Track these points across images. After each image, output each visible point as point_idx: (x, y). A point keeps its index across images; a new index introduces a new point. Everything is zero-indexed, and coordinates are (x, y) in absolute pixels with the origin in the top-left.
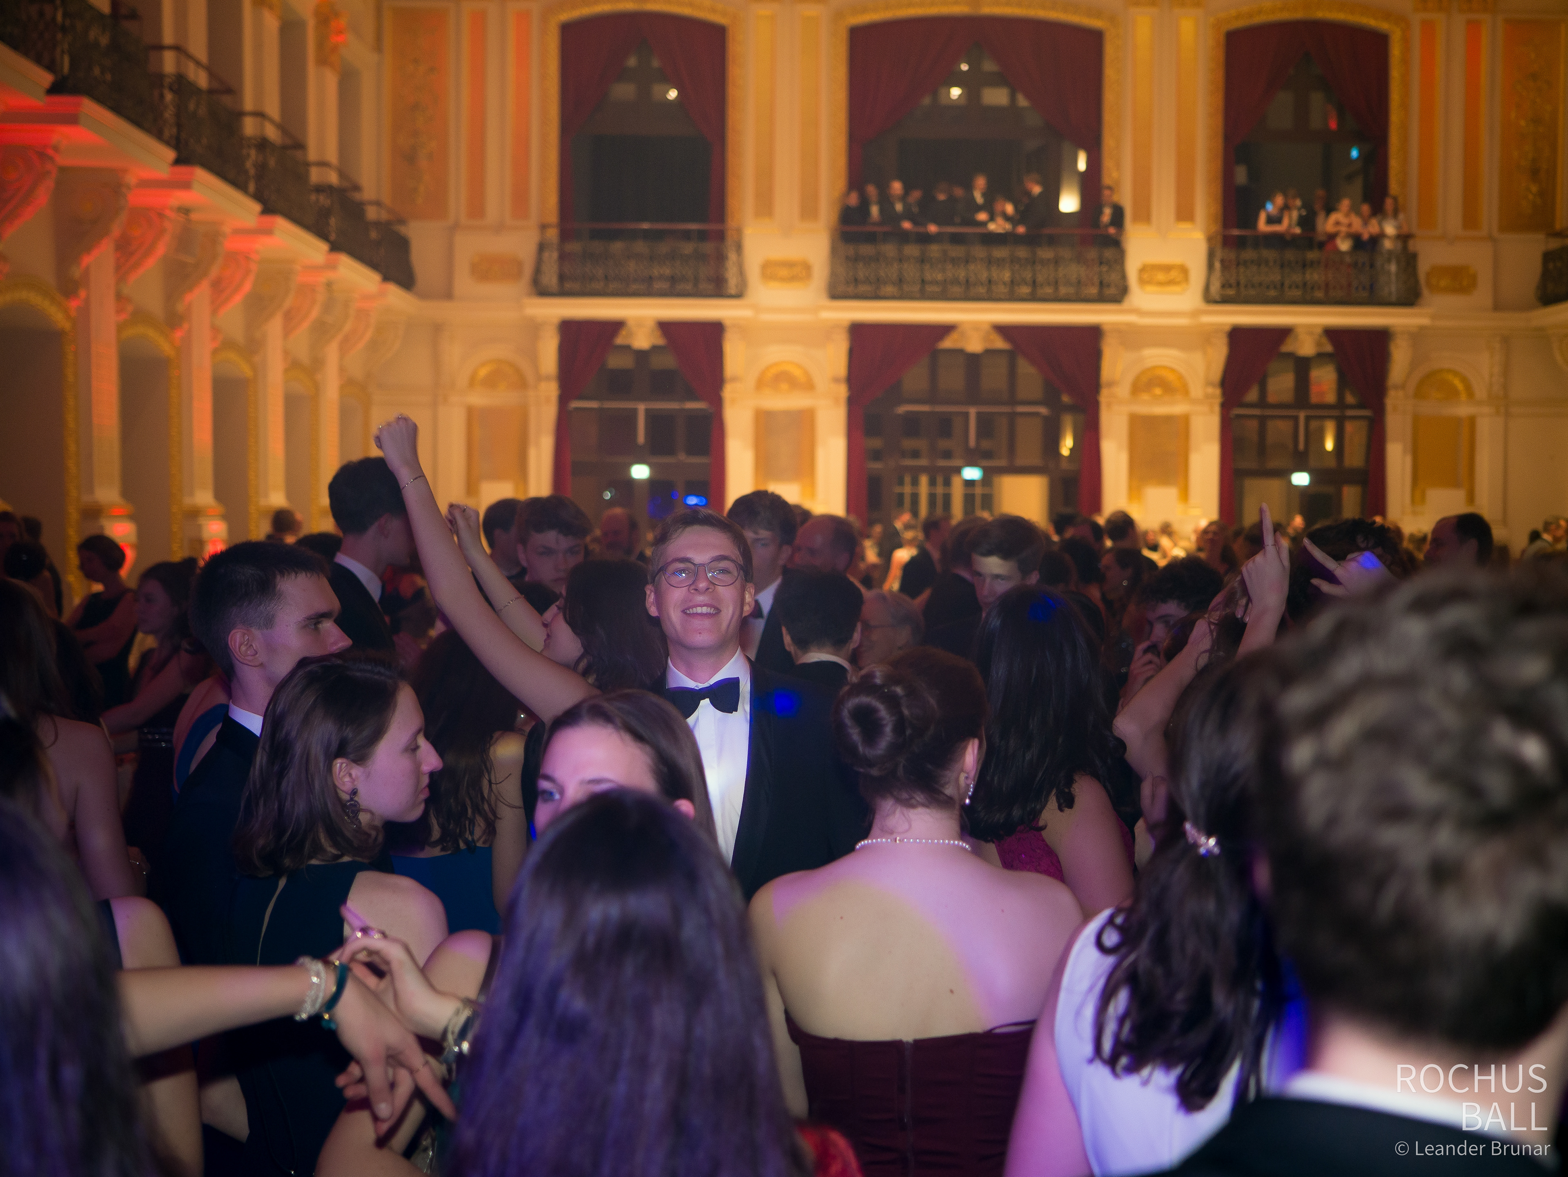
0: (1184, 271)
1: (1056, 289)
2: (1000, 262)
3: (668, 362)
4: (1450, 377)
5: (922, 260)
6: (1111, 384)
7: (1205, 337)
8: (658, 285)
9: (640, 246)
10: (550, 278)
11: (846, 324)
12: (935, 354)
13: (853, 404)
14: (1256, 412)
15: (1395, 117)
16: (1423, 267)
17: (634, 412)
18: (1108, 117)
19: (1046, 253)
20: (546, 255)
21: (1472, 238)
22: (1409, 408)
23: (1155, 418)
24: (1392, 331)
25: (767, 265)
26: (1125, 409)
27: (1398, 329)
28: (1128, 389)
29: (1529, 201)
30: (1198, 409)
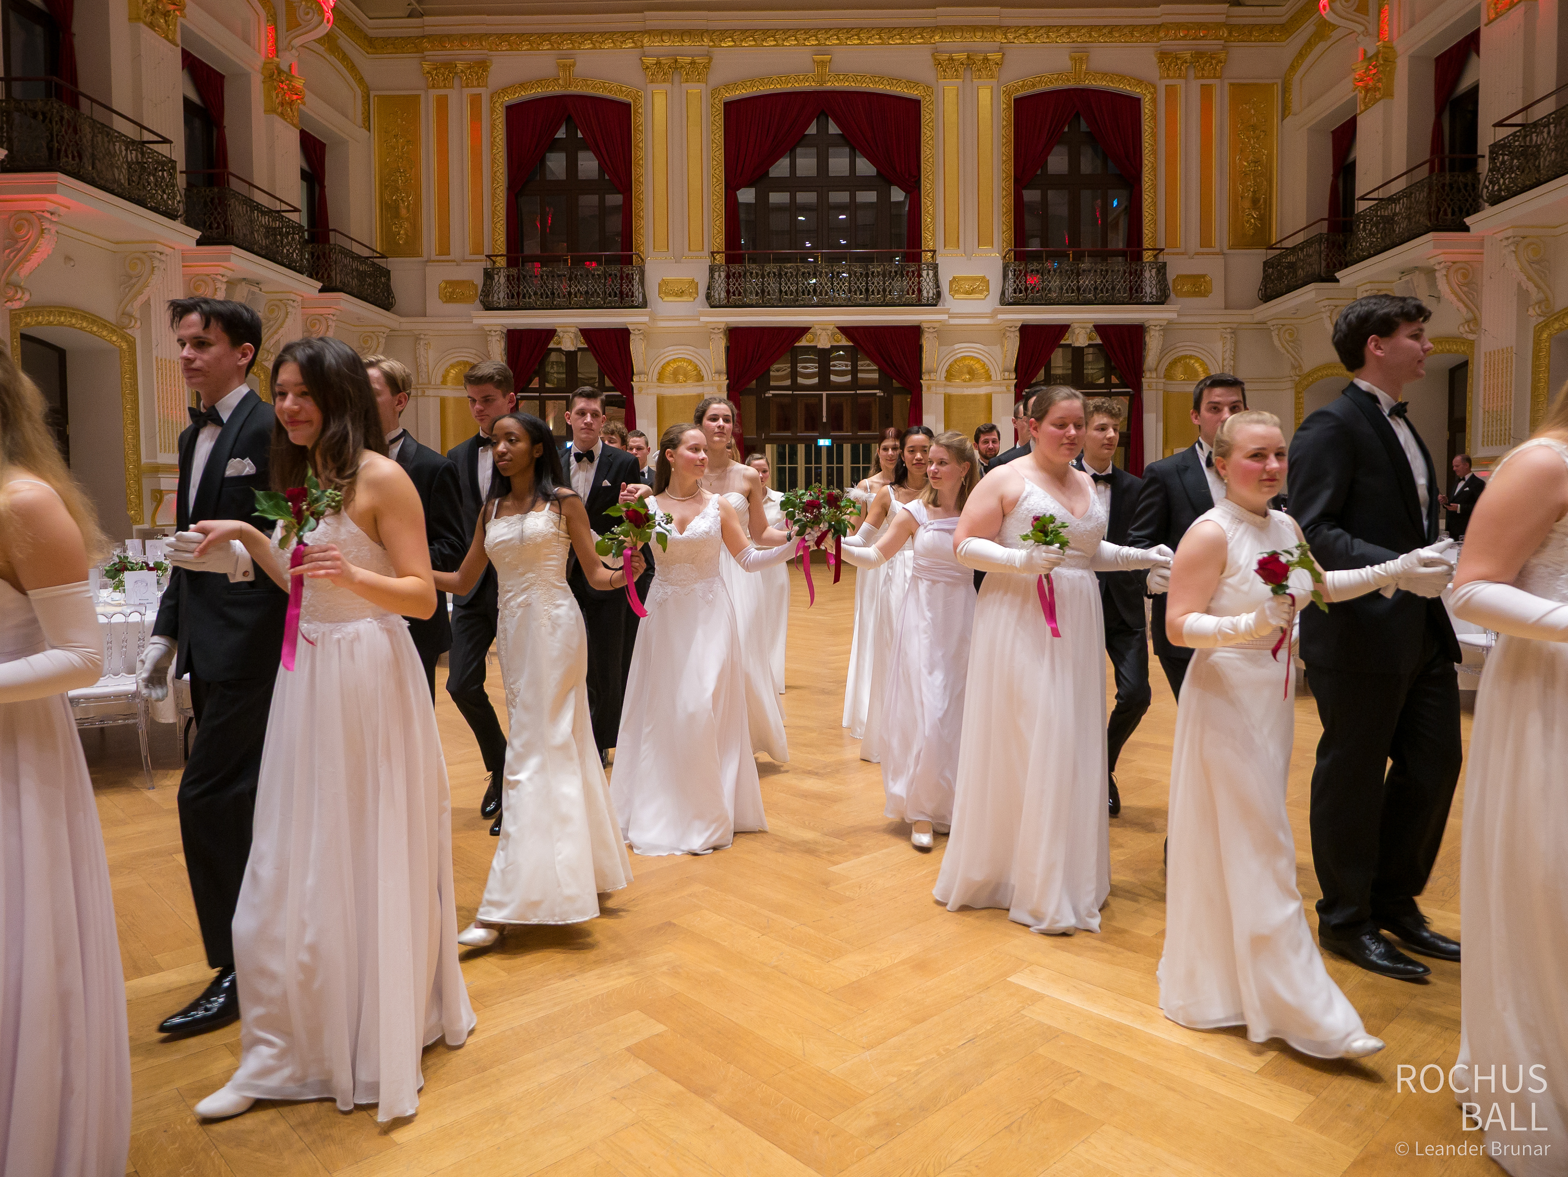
0: (984, 281)
1: (885, 296)
3: (591, 360)
4: (1192, 361)
6: (929, 372)
7: (1002, 331)
10: (498, 297)
11: (723, 326)
12: (795, 351)
16: (1171, 276)
18: (925, 167)
20: (495, 277)
21: (1208, 254)
22: (1161, 386)
23: (965, 397)
24: (1147, 325)
25: (663, 284)
26: (941, 390)
27: (1152, 323)
28: (944, 375)
29: (1251, 224)
30: (998, 389)
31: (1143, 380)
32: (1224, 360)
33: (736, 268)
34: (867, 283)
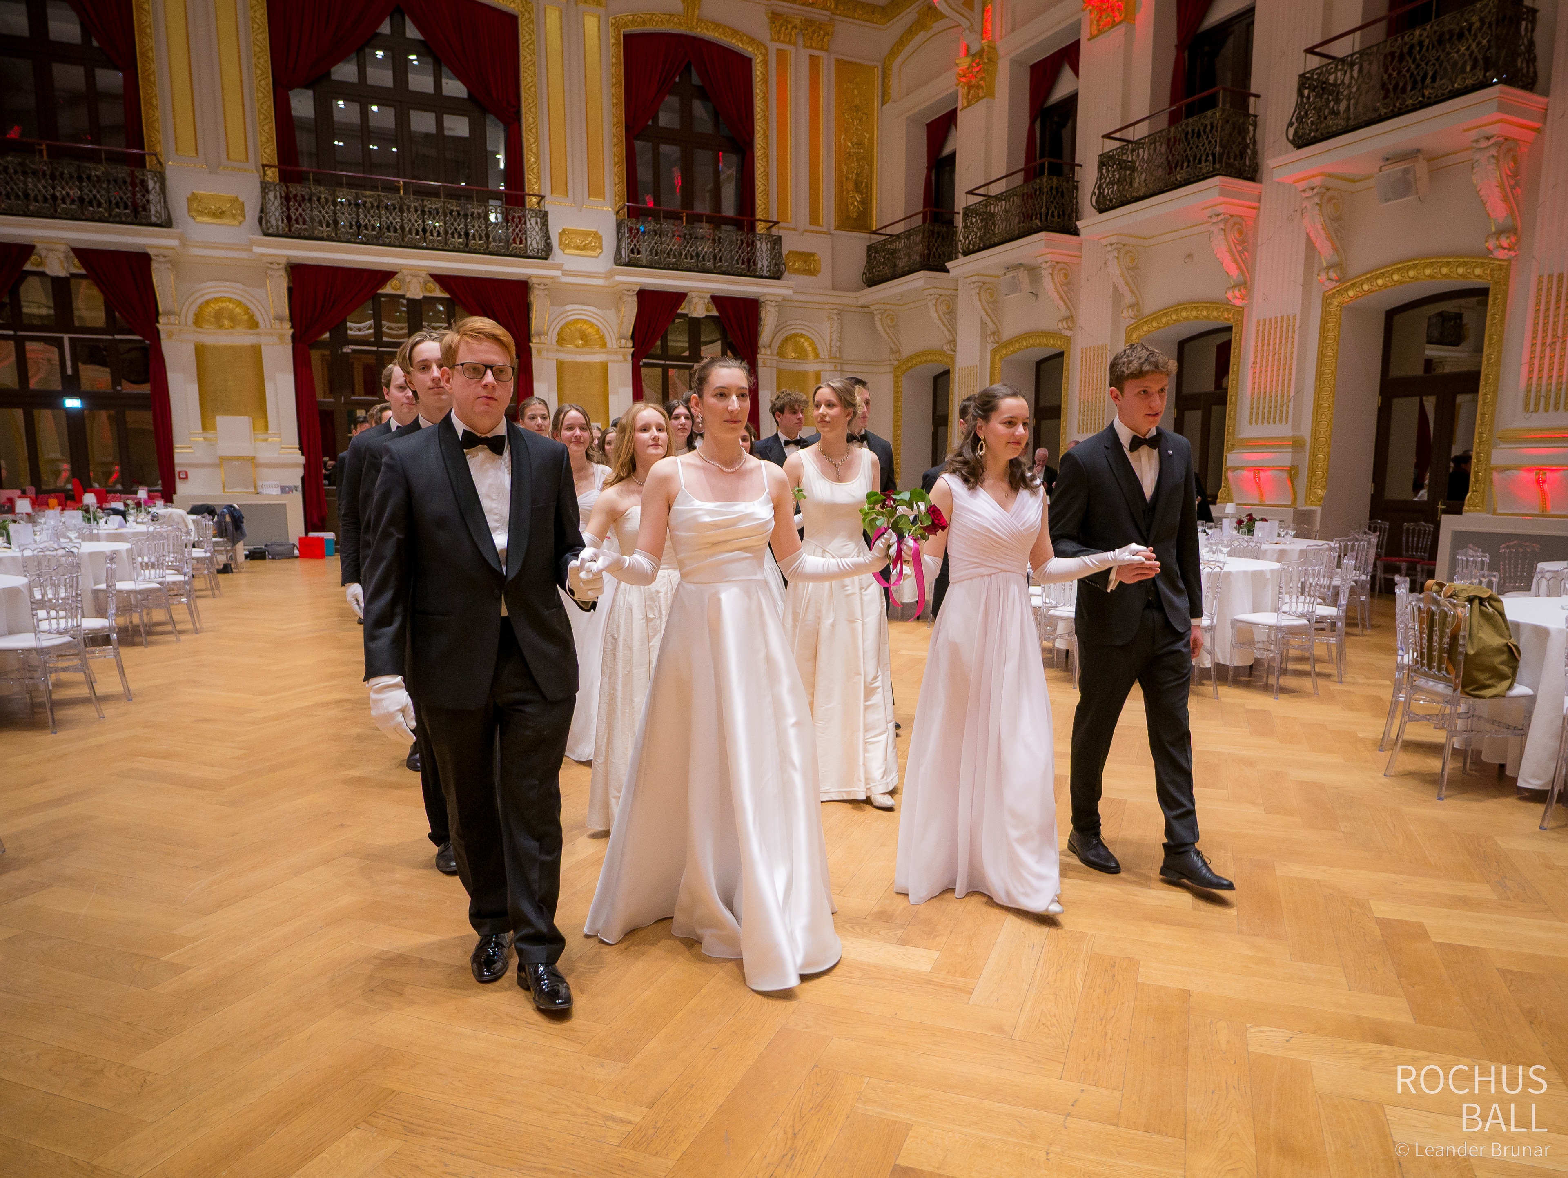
0: (597, 237)
1: (488, 242)
2: (433, 212)
4: (802, 340)
6: (540, 333)
7: (618, 294)
8: (64, 207)
9: (38, 163)
11: (284, 262)
12: (378, 298)
14: (660, 361)
15: (759, 126)
16: (785, 252)
21: (817, 232)
22: (774, 363)
23: (578, 364)
24: (762, 299)
25: (193, 198)
26: (554, 356)
27: (768, 298)
28: (555, 338)
29: (855, 207)
30: (614, 357)
31: (759, 356)
32: (831, 340)
33: (296, 189)
34: (466, 226)
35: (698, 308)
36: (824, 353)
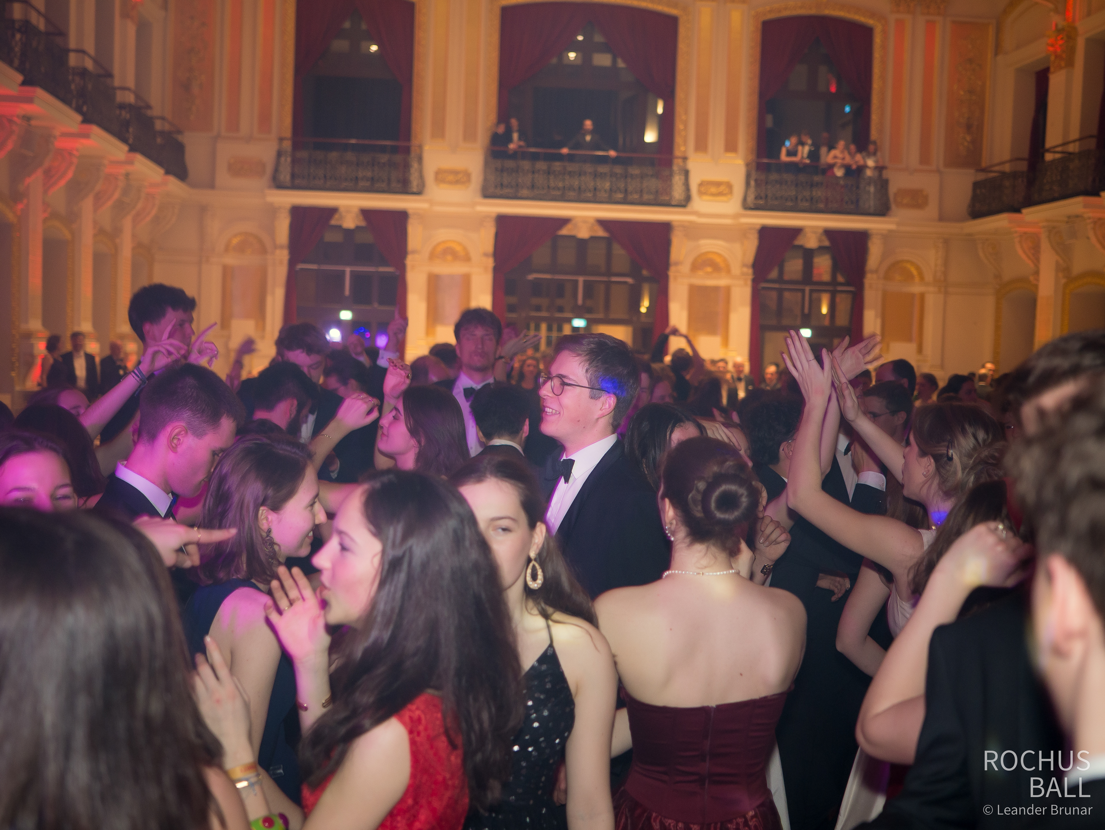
0: (729, 186)
1: (641, 196)
2: (603, 176)
3: (368, 238)
4: (908, 266)
5: (549, 173)
6: (677, 264)
7: (743, 232)
8: (361, 184)
9: (350, 156)
10: (285, 176)
11: (494, 215)
12: (556, 239)
13: (497, 271)
14: (776, 286)
15: (876, 85)
16: (892, 189)
17: (343, 272)
18: (680, 77)
19: (635, 171)
20: (283, 159)
21: (926, 171)
22: (881, 287)
23: (707, 288)
24: (870, 233)
25: (439, 172)
26: (687, 281)
27: (874, 232)
28: (689, 267)
29: (965, 147)
30: (737, 282)
31: (865, 280)
32: (936, 265)
34: (626, 184)
35: (811, 242)
36: (929, 277)
